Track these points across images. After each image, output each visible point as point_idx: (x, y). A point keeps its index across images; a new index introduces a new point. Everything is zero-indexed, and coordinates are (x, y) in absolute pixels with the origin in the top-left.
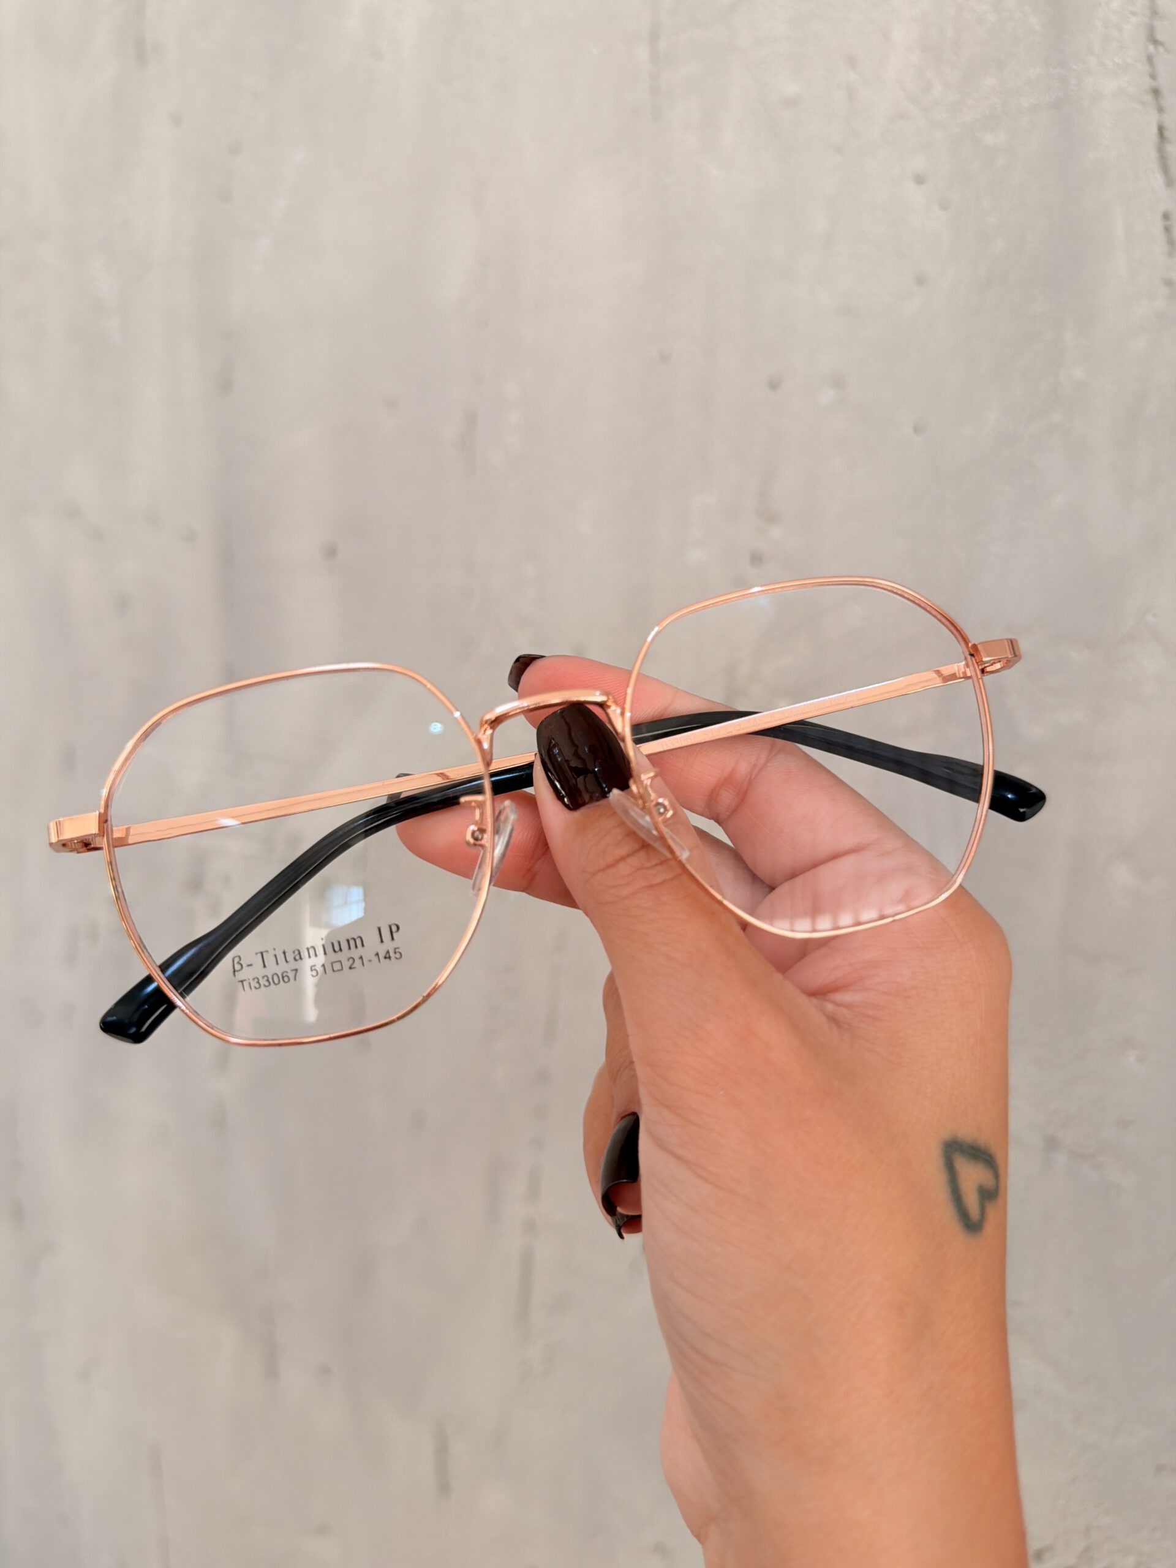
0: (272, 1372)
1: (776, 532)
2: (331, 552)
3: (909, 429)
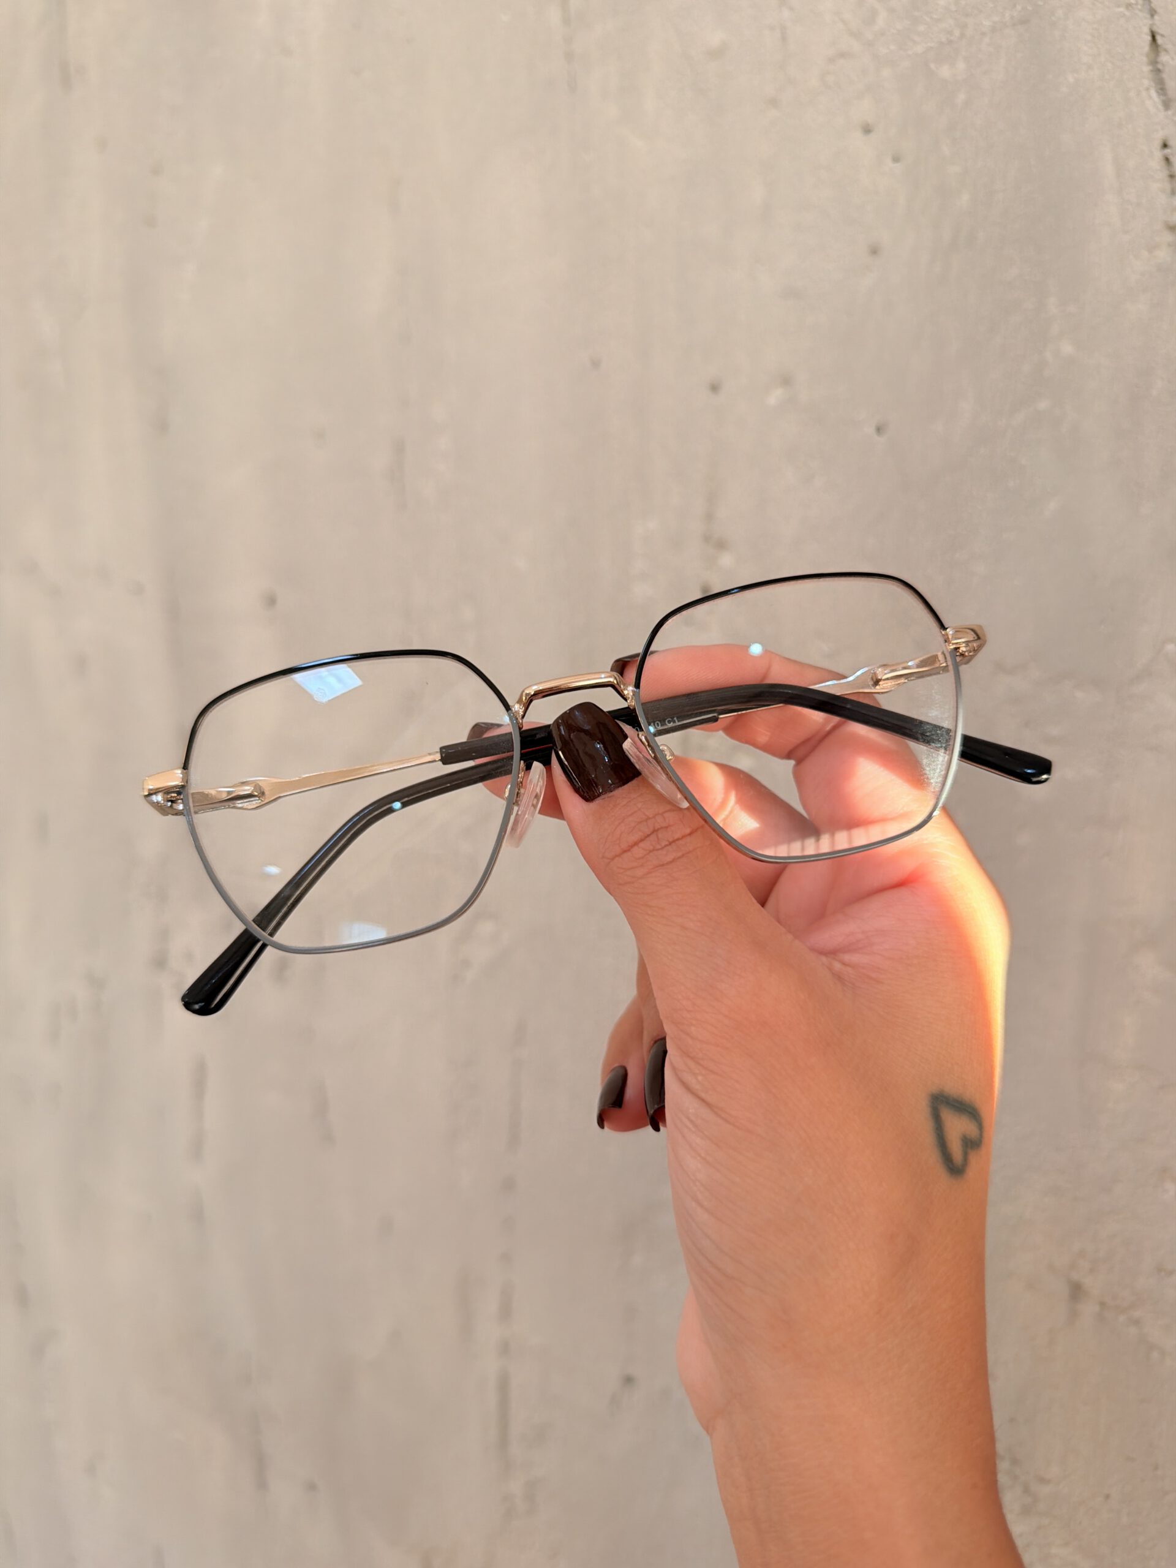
0: (262, 1484)
1: (726, 560)
2: (271, 601)
3: (870, 430)
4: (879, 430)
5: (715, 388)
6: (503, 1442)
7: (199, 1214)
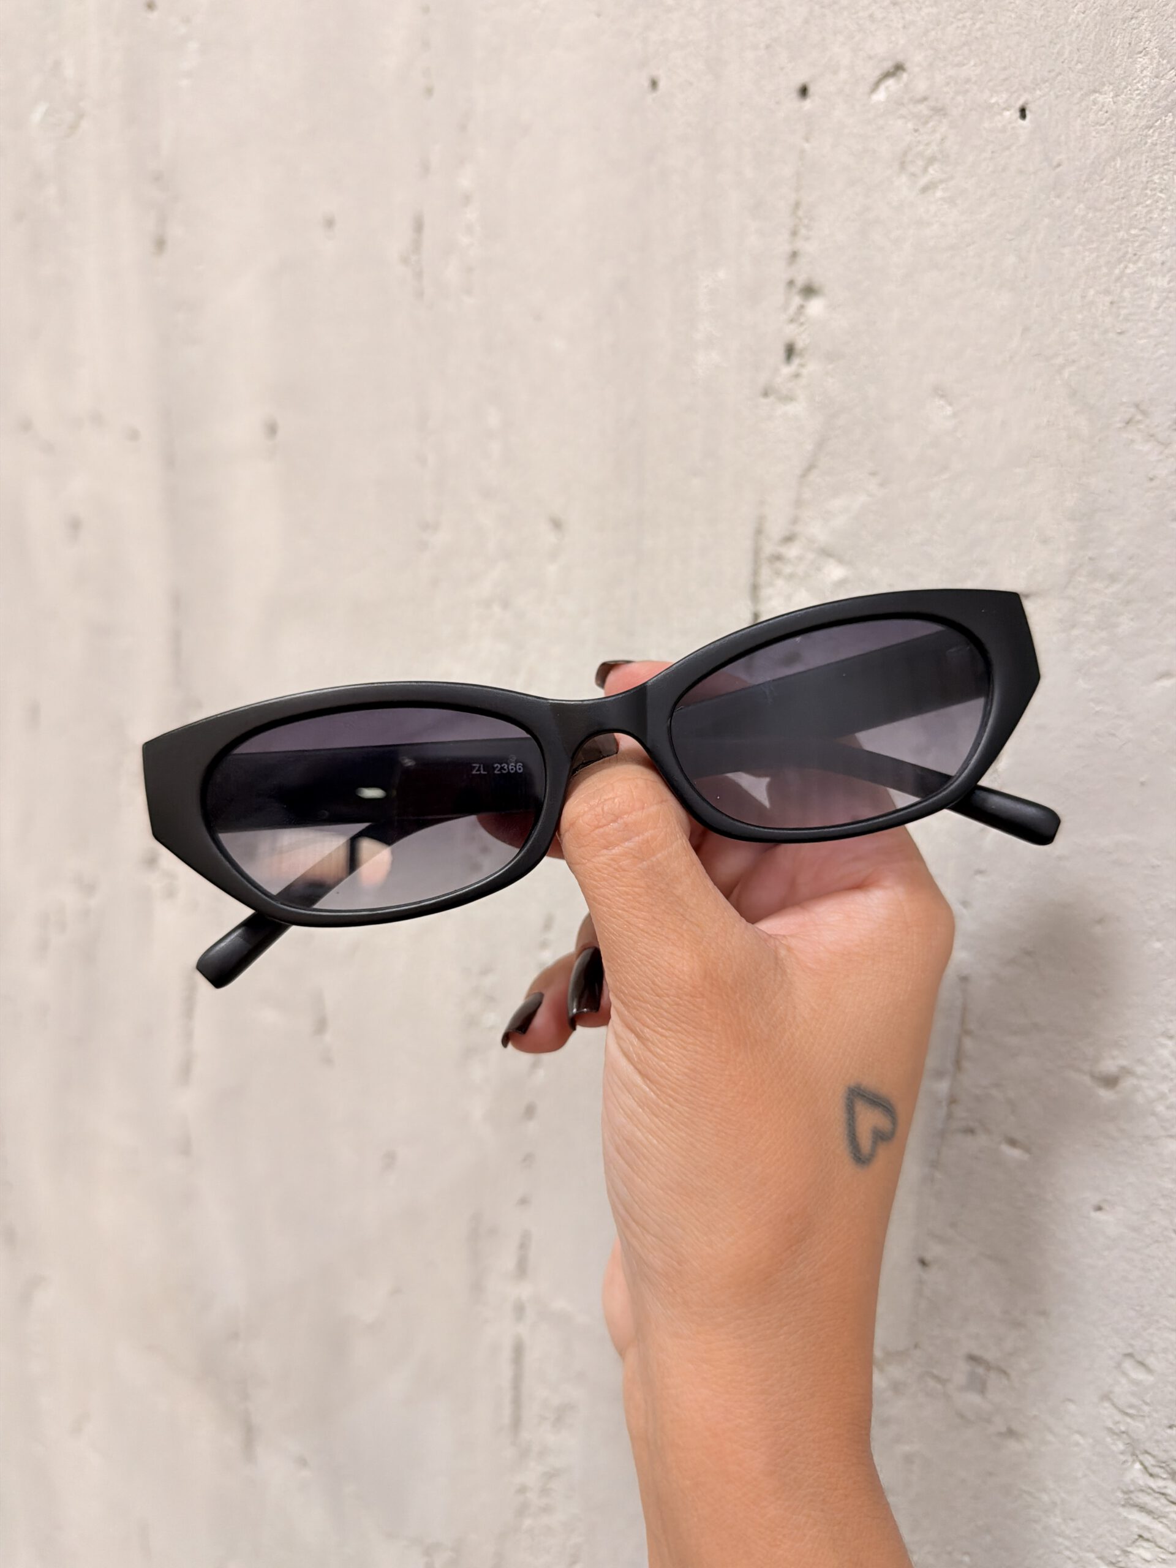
0: (249, 1457)
1: (816, 307)
2: (272, 429)
3: (1013, 114)
4: (1023, 113)
5: (804, 91)
6: (516, 1423)
7: (185, 1149)
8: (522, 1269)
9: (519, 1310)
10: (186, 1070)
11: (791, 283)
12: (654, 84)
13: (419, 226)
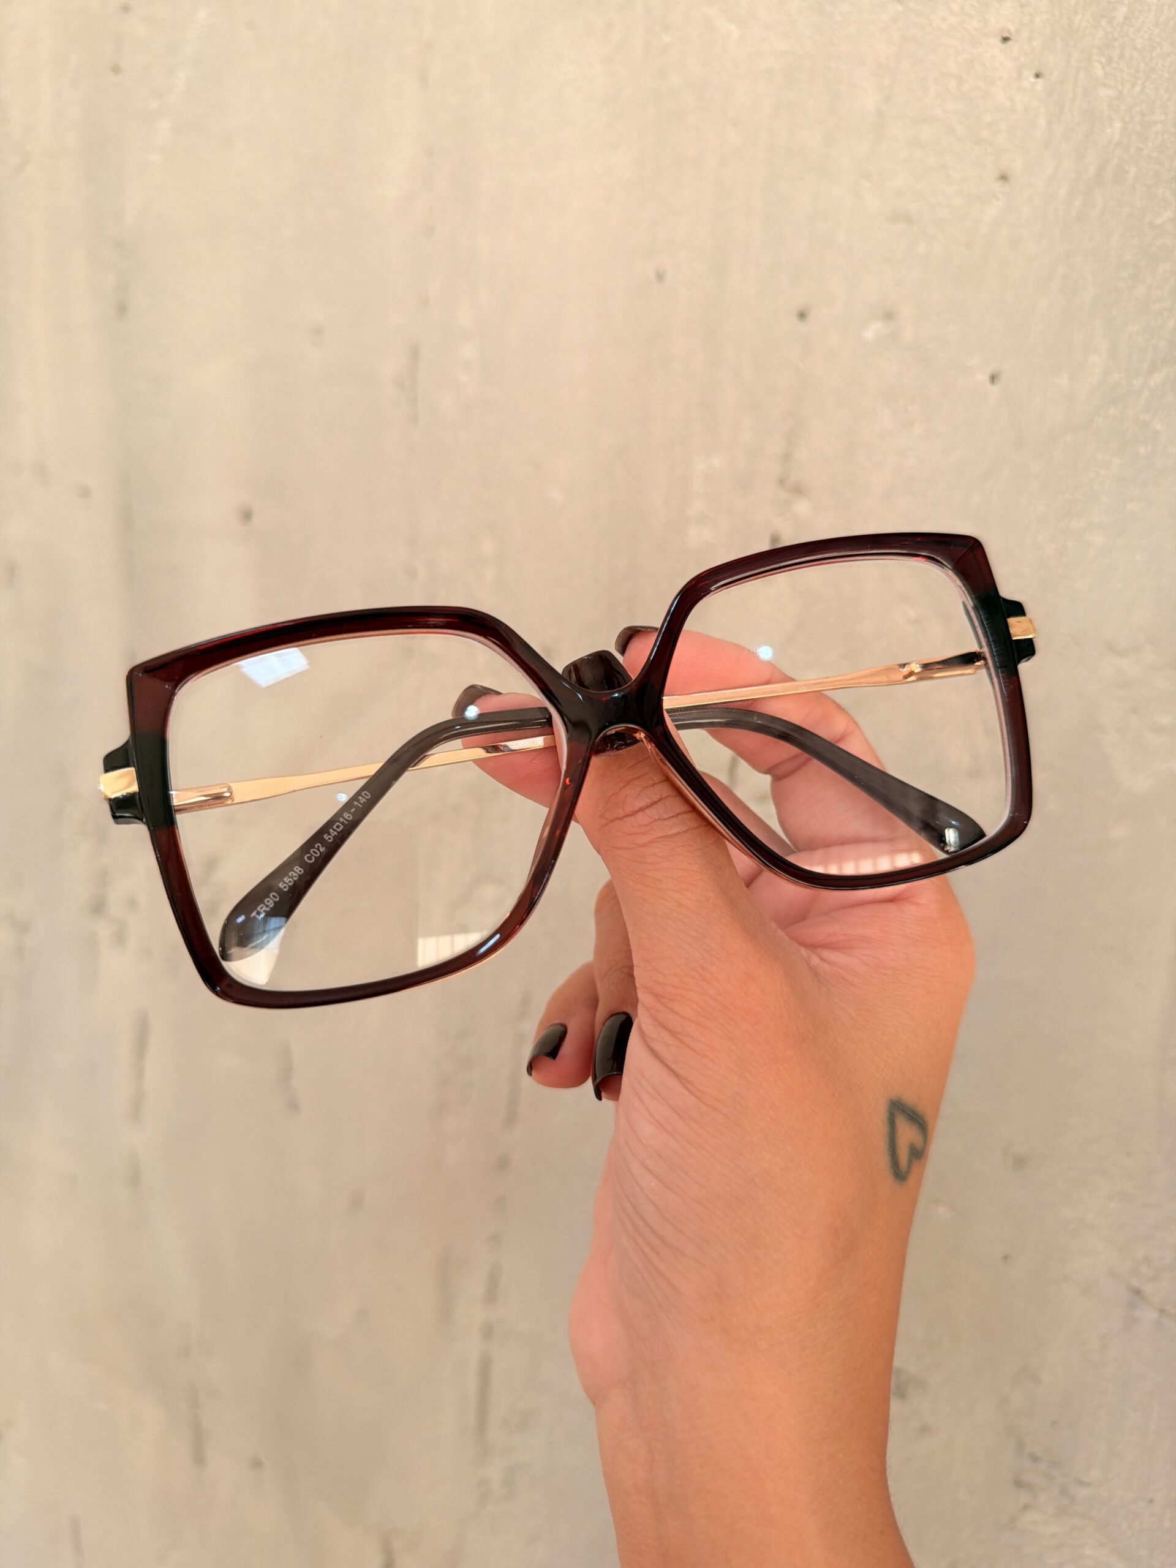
0: (199, 1459)
1: (802, 507)
2: (247, 516)
3: (983, 377)
4: (993, 378)
5: (802, 315)
6: (482, 1425)
7: (134, 1178)
8: (491, 1295)
9: (488, 1332)
10: (136, 1108)
11: (781, 482)
12: (660, 277)
13: (415, 353)
